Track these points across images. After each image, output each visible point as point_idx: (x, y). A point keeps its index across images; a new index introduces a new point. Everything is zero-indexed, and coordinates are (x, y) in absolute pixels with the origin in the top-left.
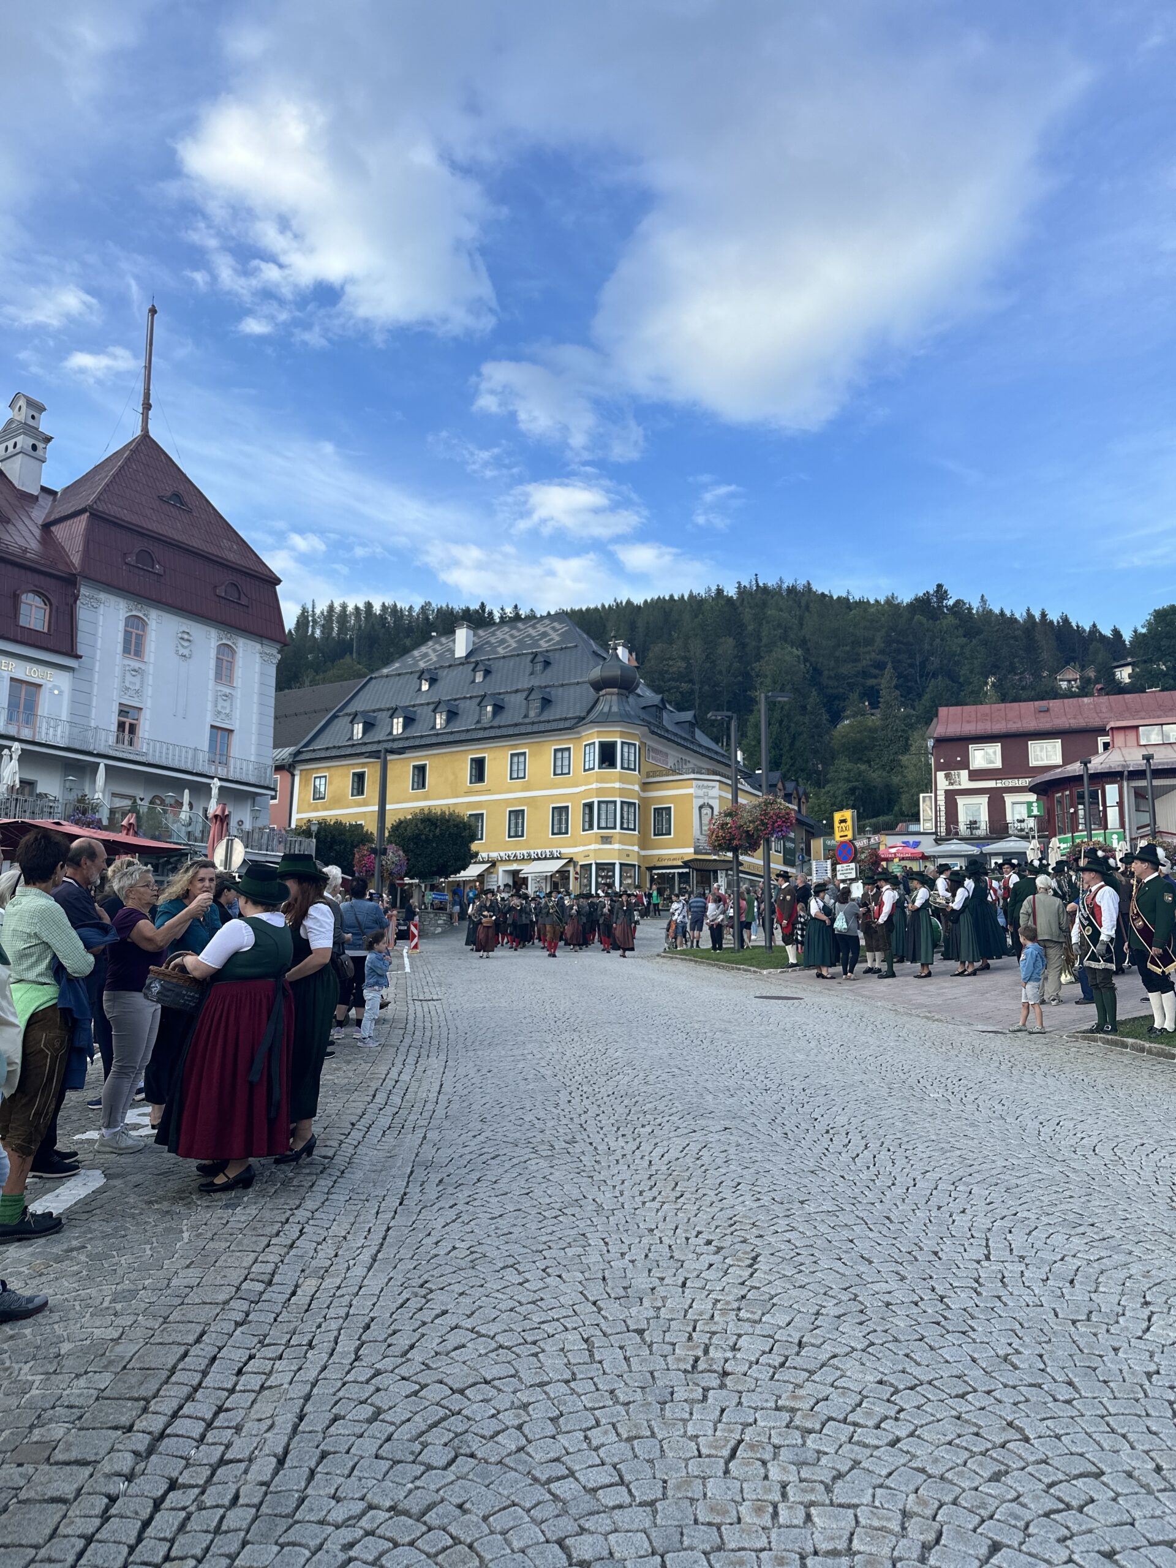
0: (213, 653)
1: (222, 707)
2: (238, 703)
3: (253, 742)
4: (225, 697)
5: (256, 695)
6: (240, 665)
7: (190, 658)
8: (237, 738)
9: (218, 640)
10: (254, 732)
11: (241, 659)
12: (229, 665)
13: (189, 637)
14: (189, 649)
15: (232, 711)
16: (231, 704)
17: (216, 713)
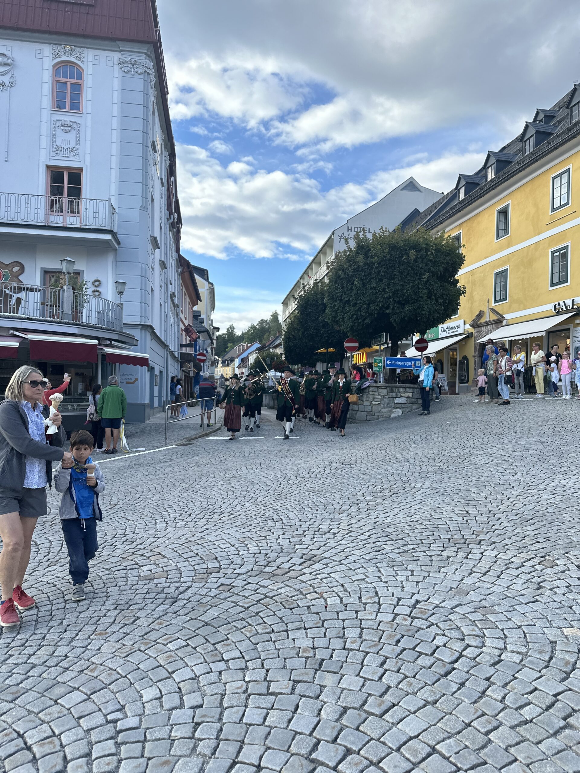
0: (47, 76)
1: (63, 141)
2: (87, 134)
3: (113, 179)
4: (67, 127)
5: (115, 119)
6: (90, 84)
7: (11, 86)
8: (88, 176)
9: (54, 59)
10: (113, 165)
11: (90, 77)
12: (77, 88)
13: (6, 60)
14: (10, 75)
15: (79, 144)
16: (78, 137)
17: (54, 150)
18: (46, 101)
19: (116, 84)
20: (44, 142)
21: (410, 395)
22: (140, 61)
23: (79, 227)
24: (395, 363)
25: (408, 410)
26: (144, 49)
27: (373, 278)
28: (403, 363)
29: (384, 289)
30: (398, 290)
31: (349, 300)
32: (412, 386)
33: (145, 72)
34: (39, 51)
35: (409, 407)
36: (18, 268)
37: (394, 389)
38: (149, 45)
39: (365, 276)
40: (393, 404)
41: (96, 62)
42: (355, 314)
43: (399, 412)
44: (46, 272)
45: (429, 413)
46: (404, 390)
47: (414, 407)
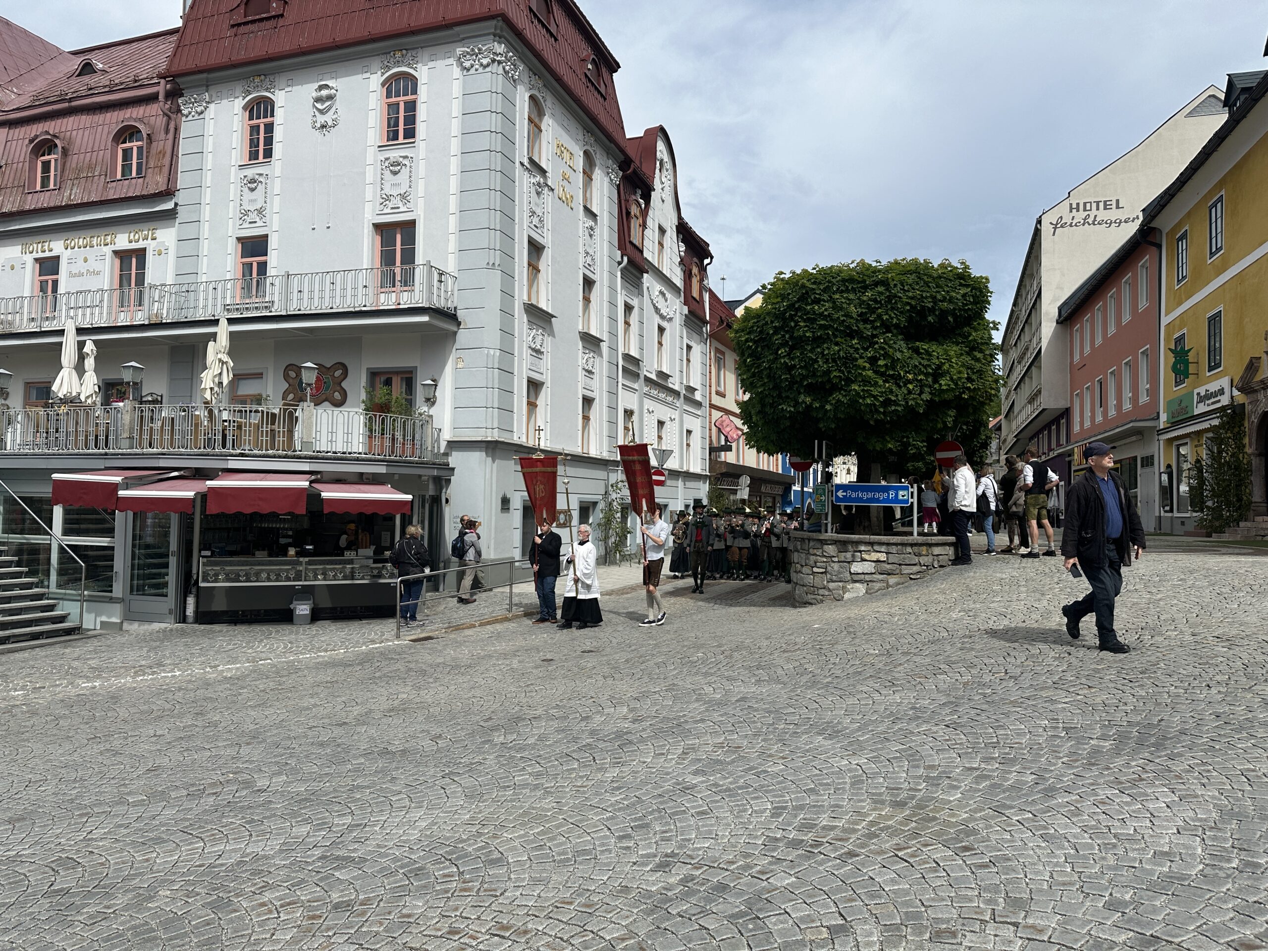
0: (377, 99)
1: (392, 186)
2: (422, 170)
3: (452, 229)
4: (397, 166)
5: (455, 141)
6: (425, 98)
7: (334, 126)
9: (383, 75)
10: (452, 209)
11: (424, 88)
12: (411, 107)
13: (329, 93)
14: (332, 111)
15: (411, 186)
16: (410, 177)
17: (382, 201)
18: (374, 136)
19: (456, 89)
21: (883, 557)
22: (485, 47)
24: (854, 495)
25: (877, 586)
28: (870, 495)
33: (494, 60)
34: (366, 69)
35: (880, 581)
36: (340, 371)
37: (850, 545)
38: (495, 21)
40: (847, 574)
43: (859, 590)
46: (869, 548)
47: (892, 580)
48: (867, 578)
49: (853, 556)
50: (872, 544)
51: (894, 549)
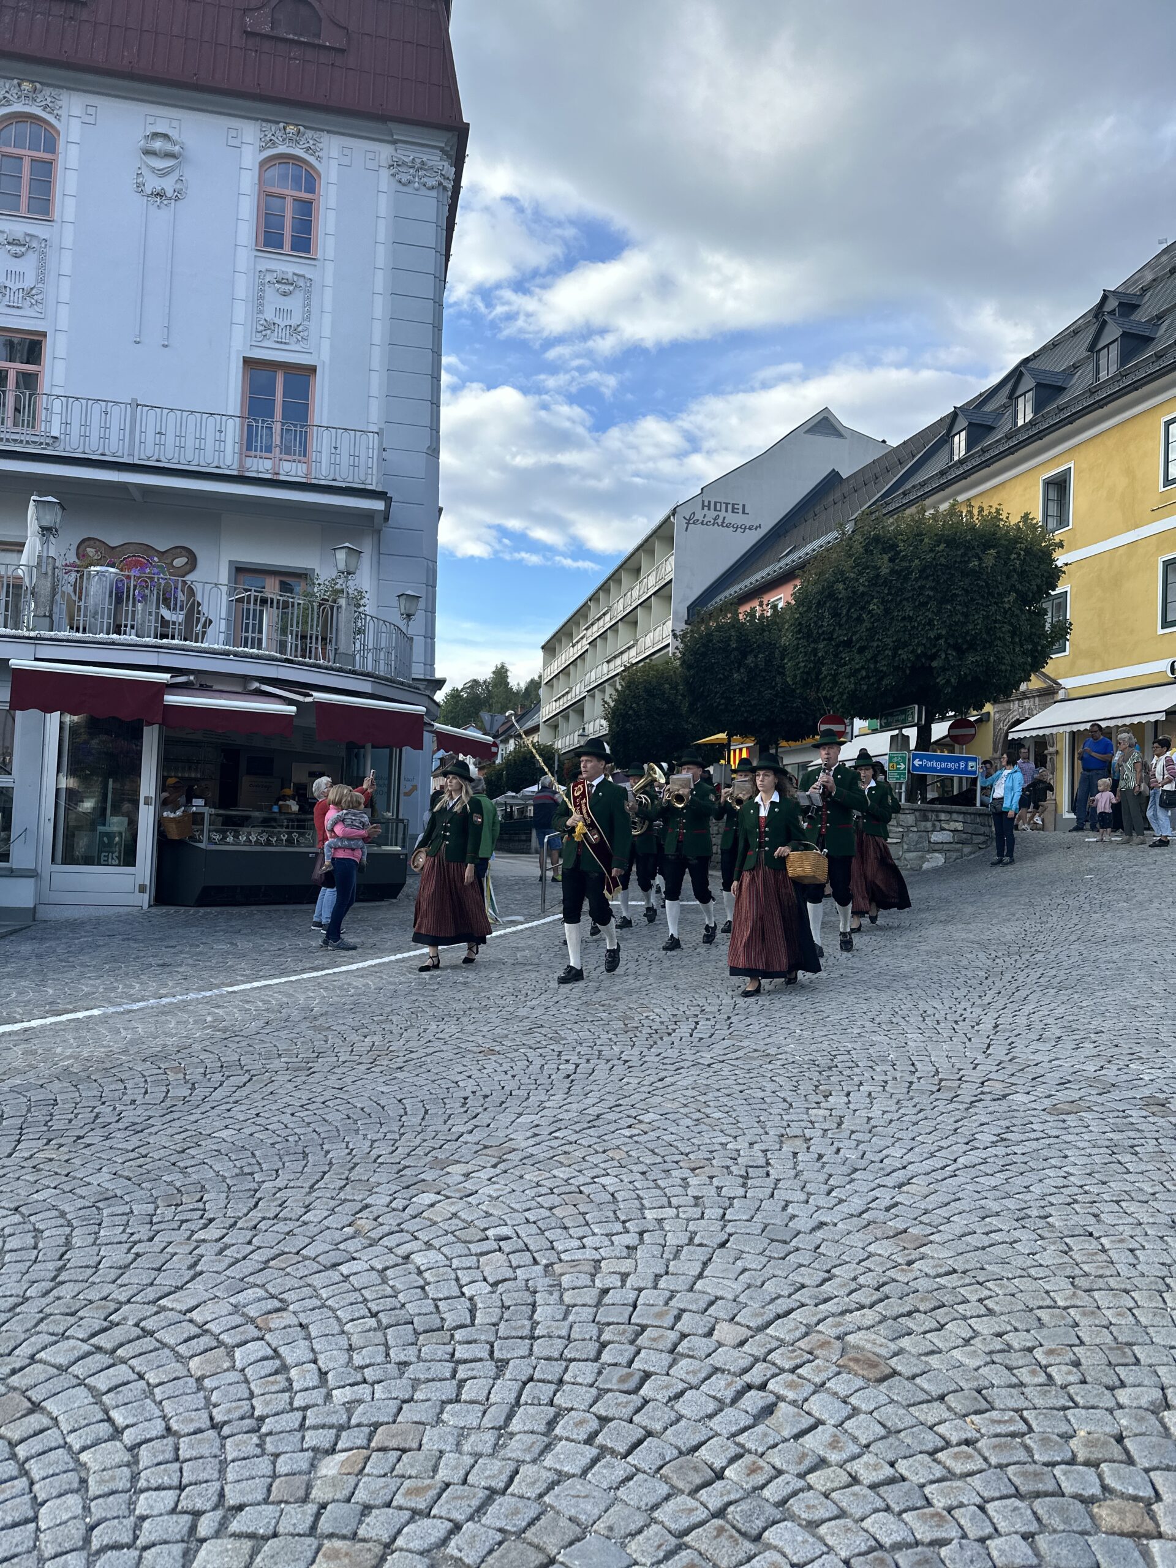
0: (248, 182)
1: (278, 311)
2: (326, 300)
3: (375, 390)
4: (287, 285)
5: (380, 274)
6: (332, 203)
7: (177, 199)
8: (326, 384)
9: (262, 149)
10: (376, 365)
11: (333, 189)
12: (306, 210)
13: (169, 147)
14: (175, 176)
15: (308, 319)
16: (307, 303)
17: (261, 328)
18: (246, 231)
19: (383, 205)
20: (241, 312)
21: (959, 826)
22: (430, 163)
23: (304, 480)
24: (929, 764)
25: (955, 855)
26: (441, 140)
27: (907, 599)
28: (943, 765)
29: (930, 622)
30: (956, 623)
31: (850, 641)
32: (963, 808)
33: (440, 184)
34: (233, 133)
35: (957, 850)
36: (186, 560)
37: (929, 814)
38: (450, 135)
39: (889, 594)
40: (926, 844)
41: (346, 161)
42: (863, 668)
43: (937, 860)
44: (240, 571)
45: (1012, 862)
46: (948, 817)
47: (967, 849)
48: (946, 847)
49: (934, 825)
50: (950, 813)
51: (969, 818)
